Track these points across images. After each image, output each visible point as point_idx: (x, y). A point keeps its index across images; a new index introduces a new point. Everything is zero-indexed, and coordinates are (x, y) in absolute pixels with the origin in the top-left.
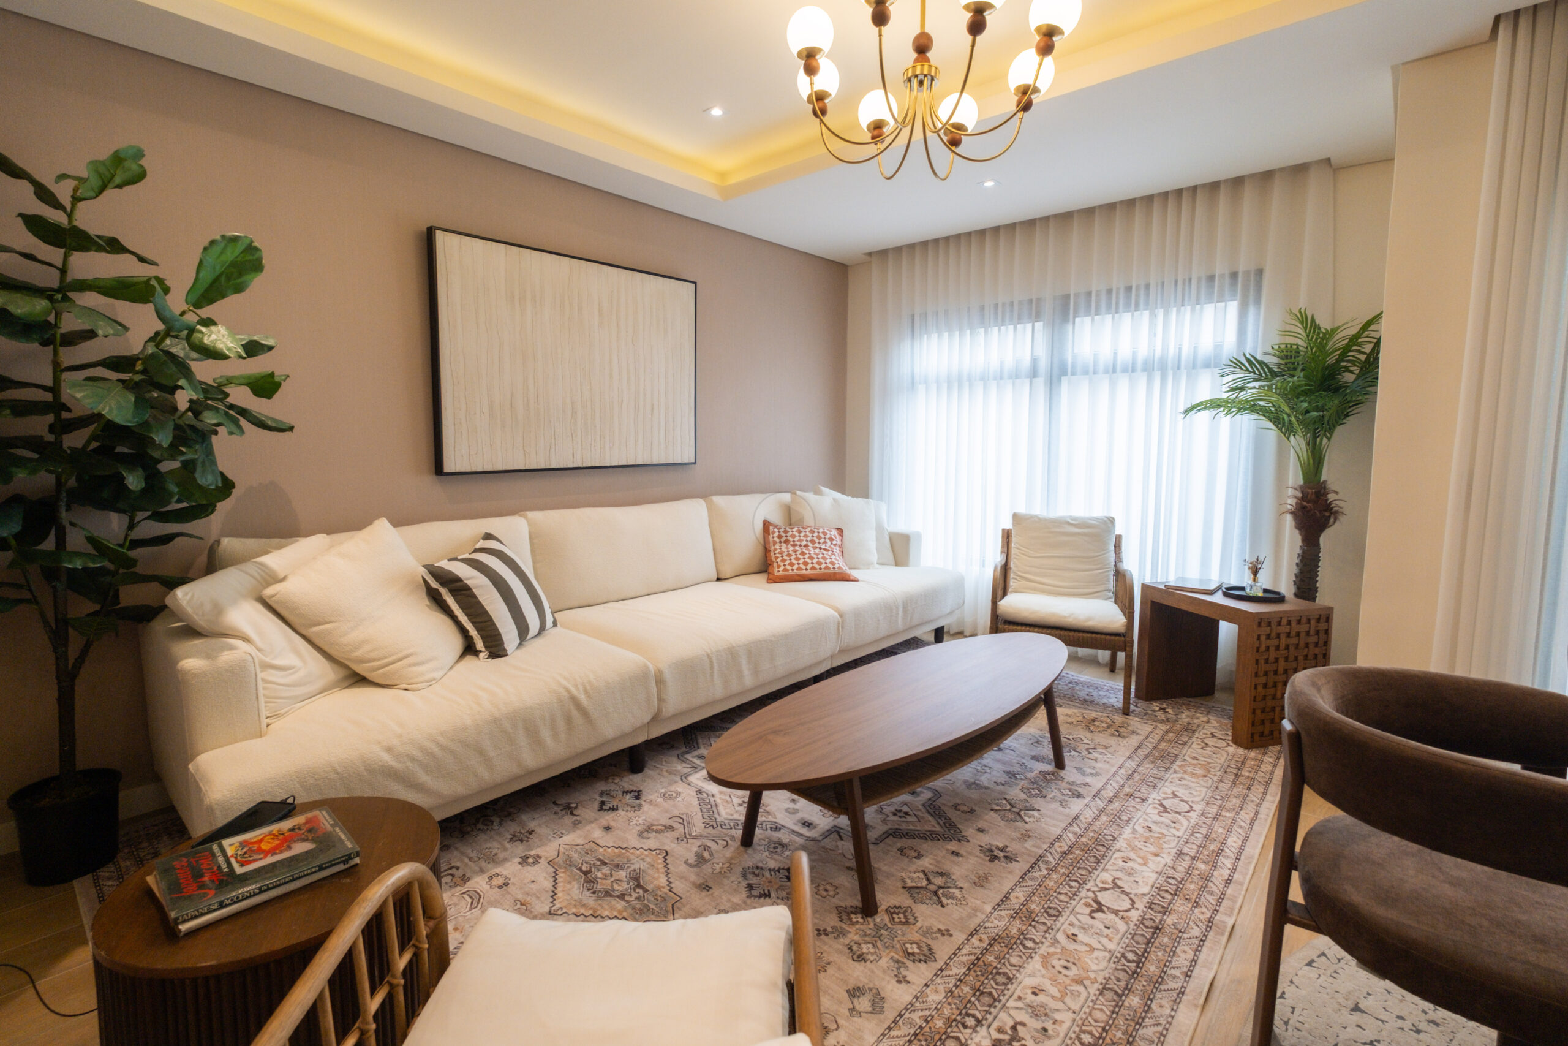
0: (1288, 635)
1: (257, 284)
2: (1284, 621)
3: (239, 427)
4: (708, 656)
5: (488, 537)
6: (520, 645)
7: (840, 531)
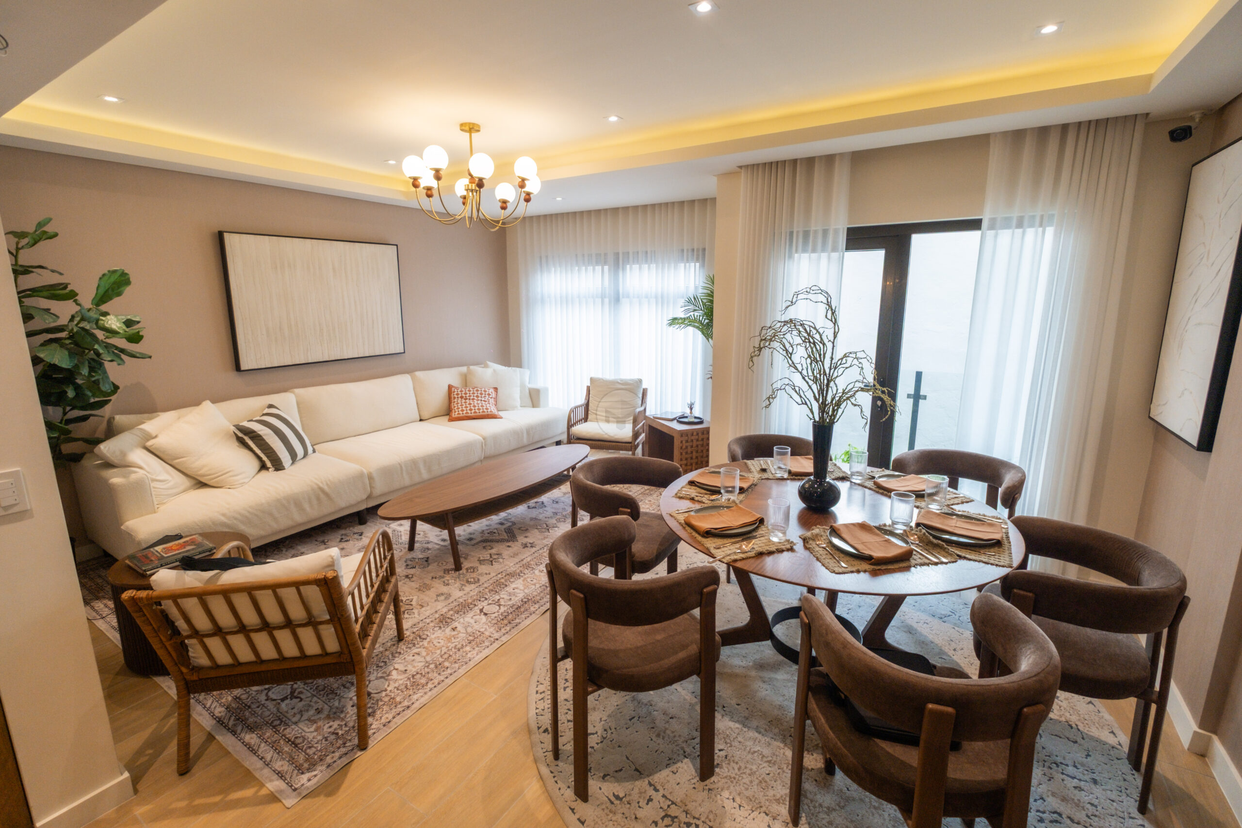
0: (697, 440)
1: (128, 291)
2: (695, 434)
3: (122, 359)
4: (399, 464)
5: (271, 406)
6: (293, 463)
7: (496, 389)
